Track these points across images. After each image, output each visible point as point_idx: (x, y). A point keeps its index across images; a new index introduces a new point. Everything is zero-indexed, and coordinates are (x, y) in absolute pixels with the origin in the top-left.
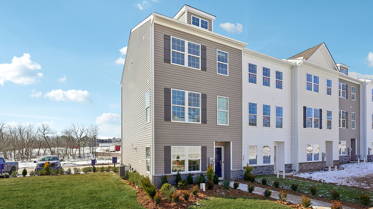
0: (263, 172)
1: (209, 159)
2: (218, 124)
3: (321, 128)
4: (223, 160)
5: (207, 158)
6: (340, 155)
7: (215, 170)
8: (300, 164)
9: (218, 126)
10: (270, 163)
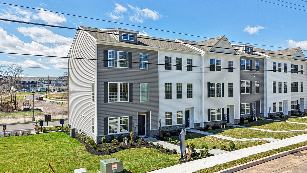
0: (176, 130)
2: (140, 101)
3: (223, 96)
5: (133, 123)
7: (138, 131)
8: (205, 123)
9: (141, 103)
10: (182, 123)
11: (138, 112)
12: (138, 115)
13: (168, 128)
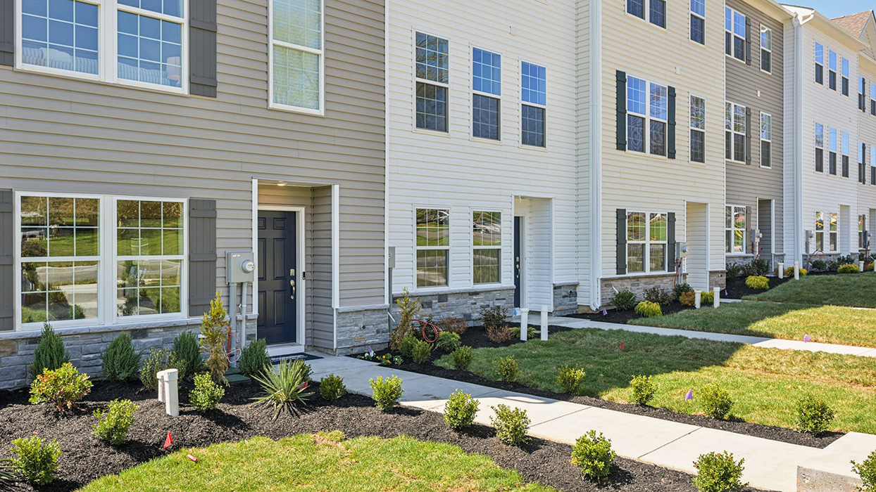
0: (470, 315)
1: (227, 258)
2: (272, 105)
3: (672, 155)
4: (302, 265)
5: (220, 253)
6: (729, 254)
7: (255, 312)
8: (606, 282)
9: (273, 115)
10: (498, 280)
11: (255, 182)
12: (256, 208)
13: (429, 305)
